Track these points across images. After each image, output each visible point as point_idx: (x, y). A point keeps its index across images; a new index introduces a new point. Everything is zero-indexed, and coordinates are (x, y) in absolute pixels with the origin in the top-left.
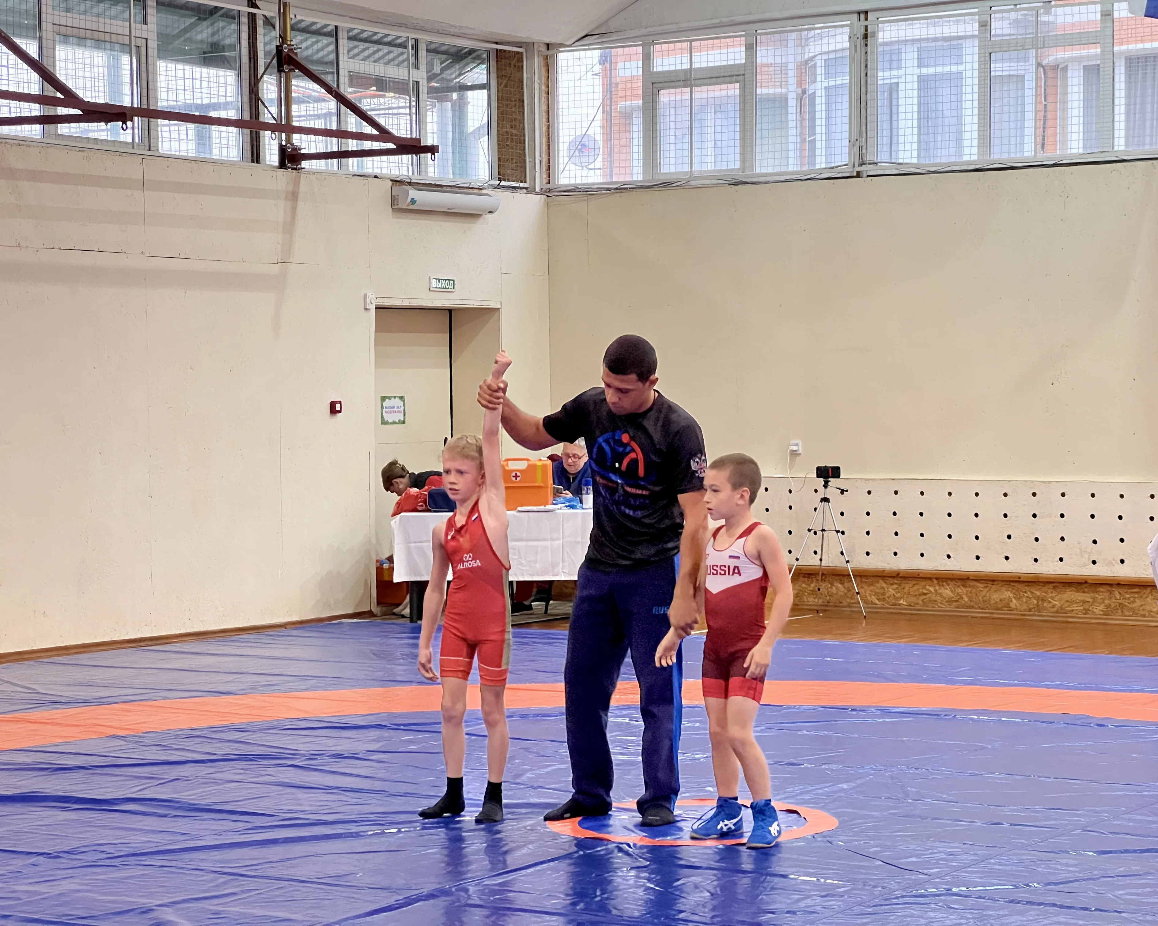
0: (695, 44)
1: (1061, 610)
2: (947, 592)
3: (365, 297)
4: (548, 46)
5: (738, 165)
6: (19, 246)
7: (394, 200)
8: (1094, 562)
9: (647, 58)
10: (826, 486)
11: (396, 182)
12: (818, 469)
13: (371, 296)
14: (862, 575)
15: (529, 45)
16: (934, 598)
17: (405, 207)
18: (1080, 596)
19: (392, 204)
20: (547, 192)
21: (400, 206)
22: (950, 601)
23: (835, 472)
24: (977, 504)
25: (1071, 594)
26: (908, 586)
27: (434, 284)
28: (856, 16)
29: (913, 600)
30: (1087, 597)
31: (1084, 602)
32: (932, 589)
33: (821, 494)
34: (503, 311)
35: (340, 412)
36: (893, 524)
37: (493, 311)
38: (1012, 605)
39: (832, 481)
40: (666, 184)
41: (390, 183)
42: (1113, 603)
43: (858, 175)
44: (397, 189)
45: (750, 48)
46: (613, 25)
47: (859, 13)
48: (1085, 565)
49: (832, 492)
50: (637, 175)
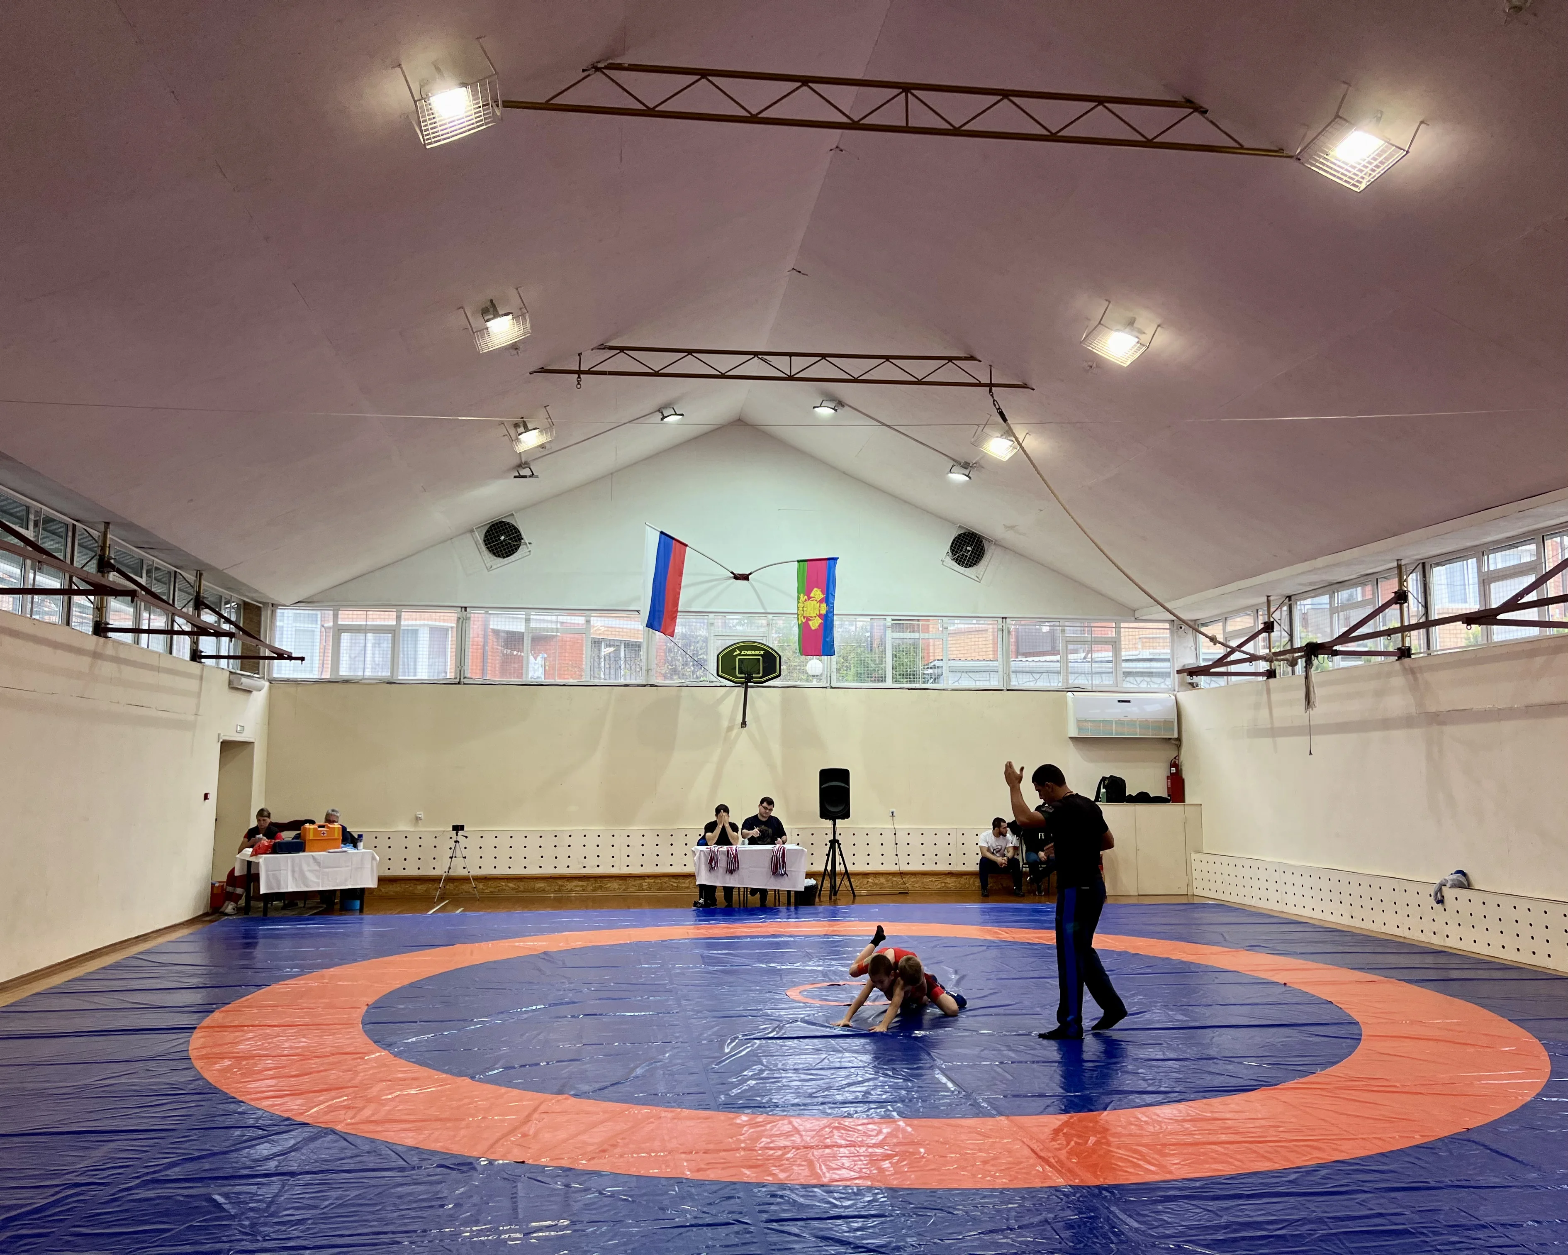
0: (368, 613)
1: (571, 891)
2: (511, 885)
3: (219, 735)
4: (273, 605)
5: (389, 674)
7: (230, 682)
8: (584, 867)
9: (336, 617)
10: (457, 835)
11: (232, 673)
12: (453, 826)
13: (221, 735)
14: (477, 879)
15: (265, 604)
16: (504, 887)
18: (580, 883)
19: (229, 684)
20: (271, 681)
21: (232, 686)
22: (513, 889)
23: (462, 828)
24: (526, 842)
25: (575, 883)
26: (490, 883)
27: (239, 729)
28: (460, 609)
29: (492, 890)
30: (584, 883)
31: (583, 886)
32: (504, 884)
33: (454, 839)
34: (256, 745)
35: (208, 798)
36: (480, 853)
37: (254, 743)
38: (546, 890)
39: (460, 833)
40: (347, 681)
41: (228, 673)
42: (597, 885)
43: (459, 683)
44: (232, 676)
45: (399, 618)
46: (315, 599)
47: (462, 607)
48: (580, 868)
49: (460, 838)
50: (327, 676)
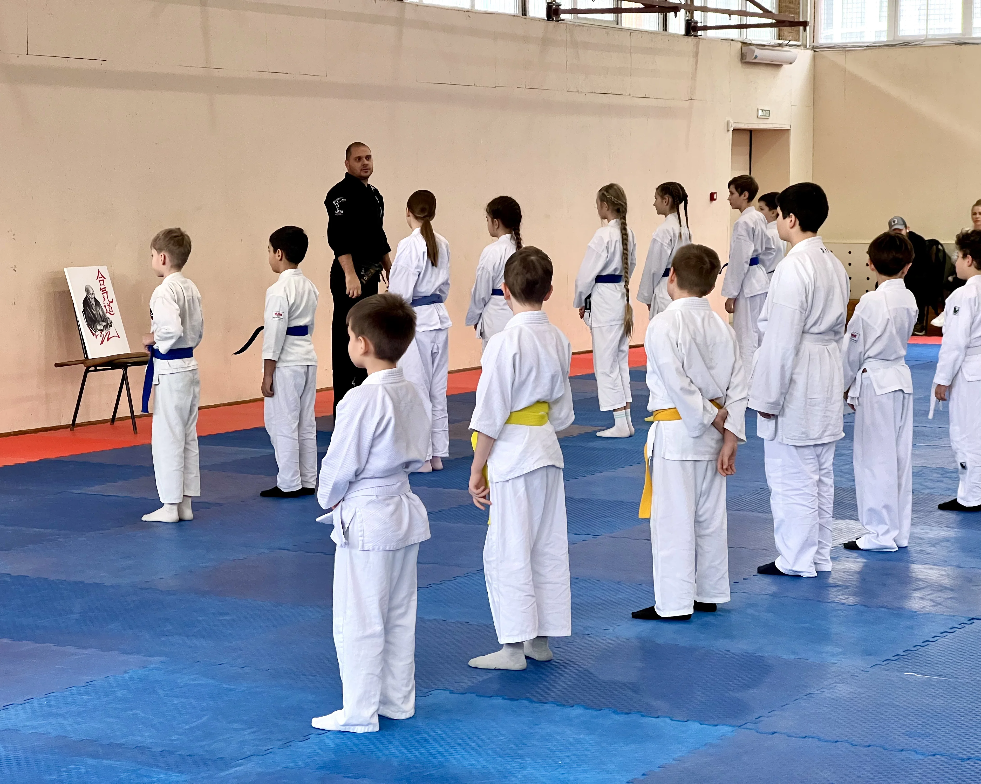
3: (728, 123)
5: (960, 31)
6: (578, 92)
7: (742, 57)
11: (743, 43)
13: (732, 122)
17: (751, 61)
19: (742, 59)
20: (814, 49)
21: (747, 60)
27: (760, 113)
34: (792, 131)
35: (715, 200)
37: (788, 130)
40: (906, 44)
41: (740, 45)
44: (745, 49)
50: (884, 38)
